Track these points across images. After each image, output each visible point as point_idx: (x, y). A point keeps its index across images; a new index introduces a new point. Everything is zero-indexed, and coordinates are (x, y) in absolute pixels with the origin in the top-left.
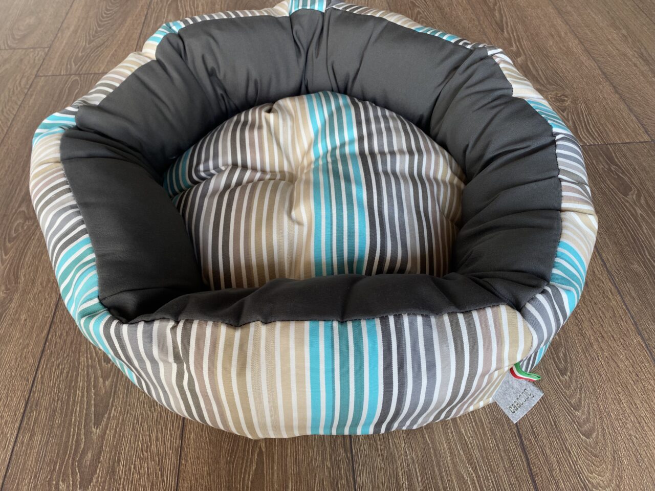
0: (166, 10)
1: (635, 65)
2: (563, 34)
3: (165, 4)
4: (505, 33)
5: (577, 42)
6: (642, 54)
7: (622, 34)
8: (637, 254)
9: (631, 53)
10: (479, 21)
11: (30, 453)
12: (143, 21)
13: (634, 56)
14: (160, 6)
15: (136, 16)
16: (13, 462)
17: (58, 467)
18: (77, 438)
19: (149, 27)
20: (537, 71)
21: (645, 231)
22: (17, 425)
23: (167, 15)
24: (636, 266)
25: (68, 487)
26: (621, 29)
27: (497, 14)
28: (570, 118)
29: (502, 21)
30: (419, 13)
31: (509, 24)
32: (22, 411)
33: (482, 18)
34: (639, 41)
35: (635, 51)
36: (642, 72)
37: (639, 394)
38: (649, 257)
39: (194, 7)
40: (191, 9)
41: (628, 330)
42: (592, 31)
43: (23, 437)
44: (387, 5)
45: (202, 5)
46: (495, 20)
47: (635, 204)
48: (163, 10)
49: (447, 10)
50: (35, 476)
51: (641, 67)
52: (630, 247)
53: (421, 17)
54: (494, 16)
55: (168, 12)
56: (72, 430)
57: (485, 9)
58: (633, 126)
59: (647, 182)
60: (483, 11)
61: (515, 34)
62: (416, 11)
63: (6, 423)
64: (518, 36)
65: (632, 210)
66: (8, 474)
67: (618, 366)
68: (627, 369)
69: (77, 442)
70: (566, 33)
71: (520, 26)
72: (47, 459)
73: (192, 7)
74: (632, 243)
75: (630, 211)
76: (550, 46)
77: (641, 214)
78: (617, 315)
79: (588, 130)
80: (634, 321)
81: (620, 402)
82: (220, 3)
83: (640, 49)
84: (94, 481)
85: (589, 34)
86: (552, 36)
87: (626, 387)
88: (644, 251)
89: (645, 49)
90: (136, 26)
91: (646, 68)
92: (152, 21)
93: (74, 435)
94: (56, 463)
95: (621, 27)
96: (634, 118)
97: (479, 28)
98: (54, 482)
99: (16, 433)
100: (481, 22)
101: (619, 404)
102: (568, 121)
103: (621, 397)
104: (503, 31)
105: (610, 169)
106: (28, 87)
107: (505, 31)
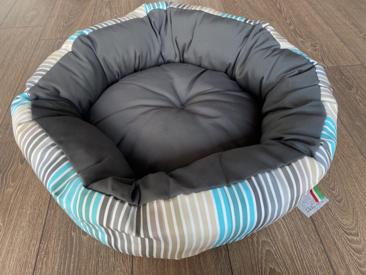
0: (105, 7)
1: (351, 28)
2: (313, 14)
3: (104, 4)
4: (283, 14)
5: (320, 18)
6: (354, 23)
7: (343, 14)
8: (358, 117)
9: (348, 23)
10: (269, 9)
11: (55, 219)
12: (93, 12)
13: (350, 24)
14: (102, 5)
15: (89, 10)
16: (47, 224)
17: (70, 225)
19: (96, 15)
20: (301, 32)
21: (362, 107)
22: (47, 206)
23: (106, 9)
24: (358, 123)
25: (76, 234)
26: (342, 11)
27: (278, 5)
28: (319, 54)
29: (281, 9)
30: (237, 6)
31: (285, 10)
32: (49, 200)
33: (270, 8)
34: (352, 17)
35: (350, 22)
36: (354, 32)
37: (364, 182)
38: (364, 118)
39: (119, 5)
40: (118, 6)
41: (356, 153)
42: (328, 13)
43: (51, 212)
44: (221, 2)
45: (124, 4)
46: (277, 8)
47: (356, 94)
48: (103, 7)
49: (252, 4)
50: (59, 230)
51: (354, 29)
52: (354, 114)
53: (239, 8)
54: (276, 6)
55: (106, 8)
57: (272, 3)
58: (352, 57)
59: (361, 84)
60: (271, 4)
61: (288, 15)
62: (236, 5)
63: (41, 206)
64: (290, 16)
65: (354, 97)
66: (44, 230)
67: (352, 170)
68: (357, 171)
70: (314, 14)
71: (290, 11)
72: (64, 222)
73: (118, 5)
74: (355, 112)
75: (353, 97)
76: (307, 21)
77: (359, 99)
78: (350, 146)
79: (329, 60)
80: (359, 149)
81: (354, 186)
82: (133, 3)
83: (353, 21)
85: (326, 14)
86: (308, 15)
87: (357, 179)
88: (361, 116)
89: (356, 21)
90: (89, 14)
91: (356, 30)
92: (98, 12)
94: (69, 224)
95: (342, 10)
96: (352, 54)
97: (269, 12)
98: (69, 232)
99: (47, 210)
100: (270, 10)
101: (354, 187)
102: (319, 56)
103: (355, 184)
104: (282, 13)
105: (342, 78)
106: (35, 45)
107: (283, 13)
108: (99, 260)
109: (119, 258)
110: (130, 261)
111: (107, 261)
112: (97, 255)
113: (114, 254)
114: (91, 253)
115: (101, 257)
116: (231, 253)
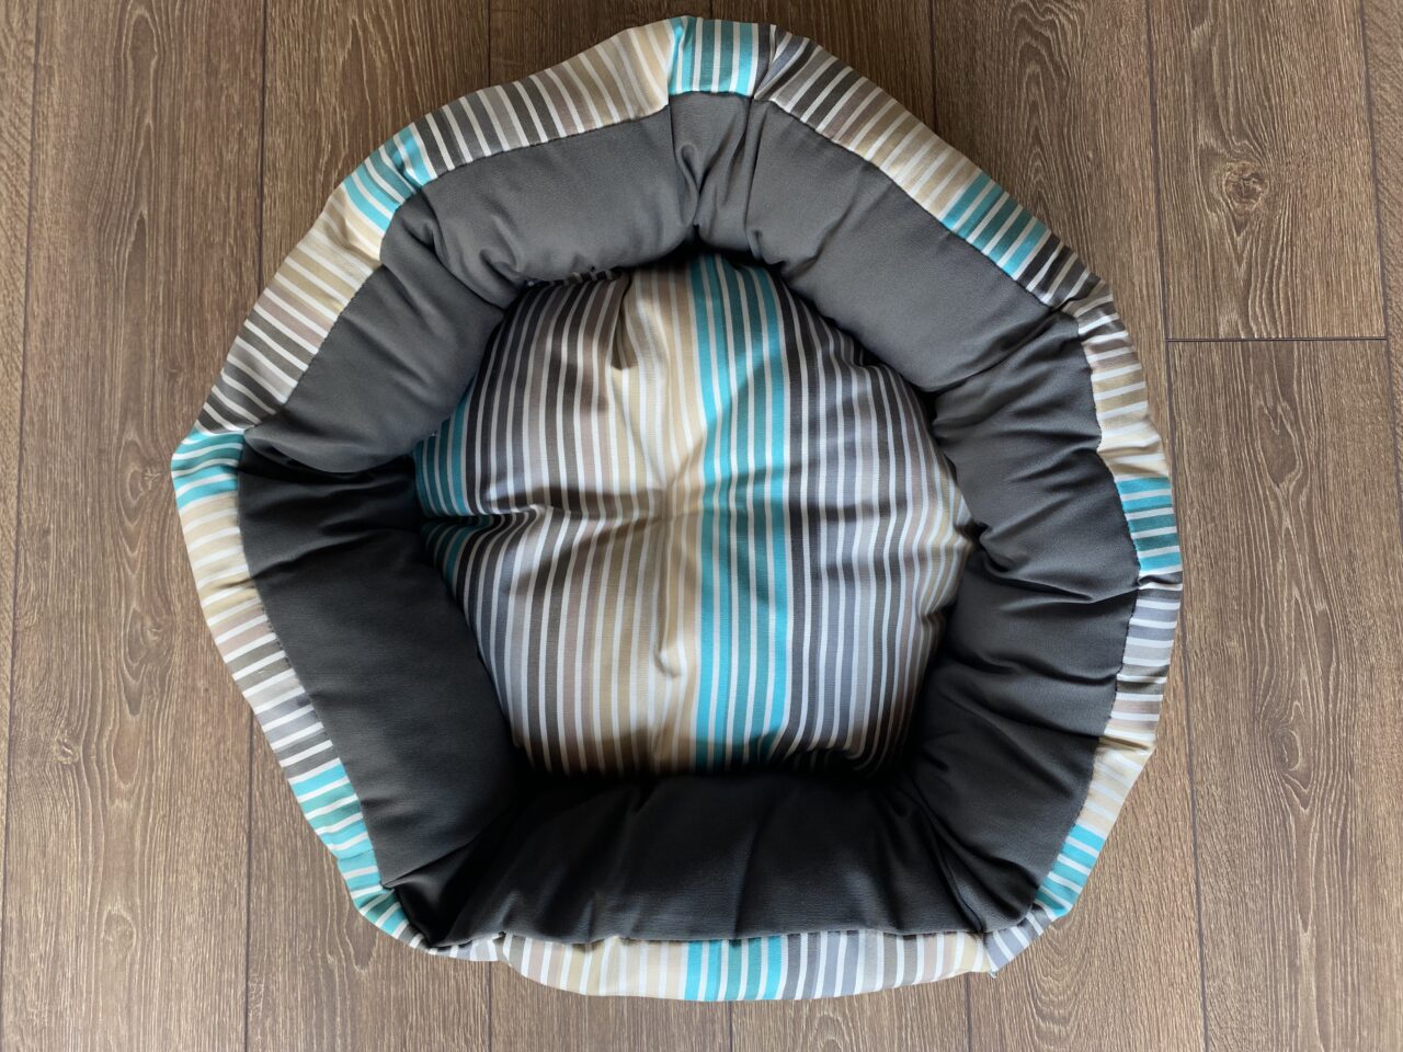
8: (1245, 618)
11: (274, 912)
16: (254, 925)
17: (319, 933)
18: (337, 894)
21: (1279, 568)
22: (244, 870)
24: (1234, 643)
25: (340, 961)
28: (1245, 255)
32: (245, 849)
37: (1152, 869)
38: (1263, 625)
41: (1175, 764)
43: (258, 889)
47: (1287, 505)
50: (291, 946)
52: (1239, 605)
56: (327, 881)
58: (1365, 289)
59: (1330, 451)
63: (226, 866)
65: (1276, 517)
66: (251, 941)
67: (1138, 824)
68: (1149, 830)
69: (338, 899)
72: (302, 922)
74: (1246, 594)
75: (1271, 520)
77: (1287, 529)
78: (1169, 736)
79: (1270, 293)
80: (1190, 750)
81: (1119, 878)
84: (374, 955)
87: (1138, 857)
88: (1260, 612)
93: (331, 889)
94: (315, 928)
96: (1377, 265)
98: (319, 955)
99: (245, 882)
101: (1118, 883)
102: (1239, 264)
103: (1124, 873)
105: (1273, 411)
108: (405, 1034)
109: (456, 1034)
110: (483, 1042)
111: (427, 1038)
112: (401, 1022)
113: (444, 1022)
114: (383, 1016)
115: (411, 1028)
116: (736, 1040)
